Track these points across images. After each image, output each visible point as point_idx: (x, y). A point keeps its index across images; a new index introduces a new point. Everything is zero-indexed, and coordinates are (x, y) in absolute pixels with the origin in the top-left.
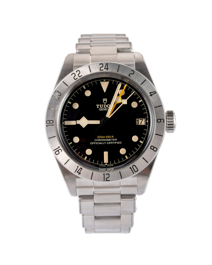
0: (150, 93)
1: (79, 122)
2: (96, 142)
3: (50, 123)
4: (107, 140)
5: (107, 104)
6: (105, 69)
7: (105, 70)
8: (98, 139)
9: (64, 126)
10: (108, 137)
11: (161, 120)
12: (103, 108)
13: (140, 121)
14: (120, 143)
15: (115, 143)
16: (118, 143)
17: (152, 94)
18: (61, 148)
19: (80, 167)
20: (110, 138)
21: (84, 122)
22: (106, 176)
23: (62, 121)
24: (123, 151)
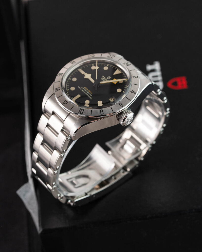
0: (132, 91)
1: (86, 74)
2: (82, 88)
3: (73, 62)
4: (87, 92)
6: (127, 65)
8: (84, 88)
9: (77, 70)
11: (122, 105)
12: (104, 79)
14: (91, 98)
15: (89, 96)
16: (90, 97)
17: (133, 92)
18: (63, 74)
20: (89, 92)
21: (88, 76)
22: (65, 102)
24: (87, 102)
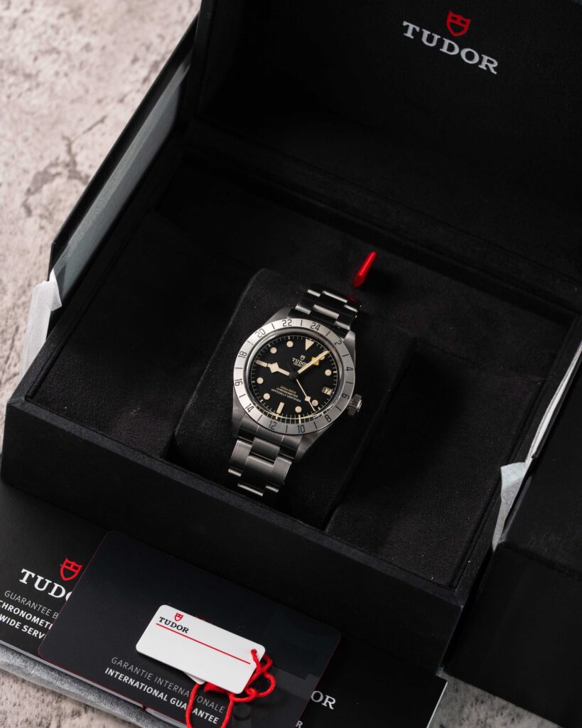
0: (347, 367)
1: (270, 366)
2: (278, 391)
3: (242, 354)
4: (289, 393)
5: (303, 361)
6: (316, 328)
7: (315, 330)
8: (280, 388)
9: (255, 364)
10: (291, 391)
11: (346, 395)
12: (298, 363)
13: (327, 390)
14: (300, 401)
15: (295, 399)
16: (297, 400)
17: (349, 369)
18: (243, 381)
19: (252, 405)
20: (292, 393)
21: (274, 368)
22: (273, 424)
23: (255, 358)
